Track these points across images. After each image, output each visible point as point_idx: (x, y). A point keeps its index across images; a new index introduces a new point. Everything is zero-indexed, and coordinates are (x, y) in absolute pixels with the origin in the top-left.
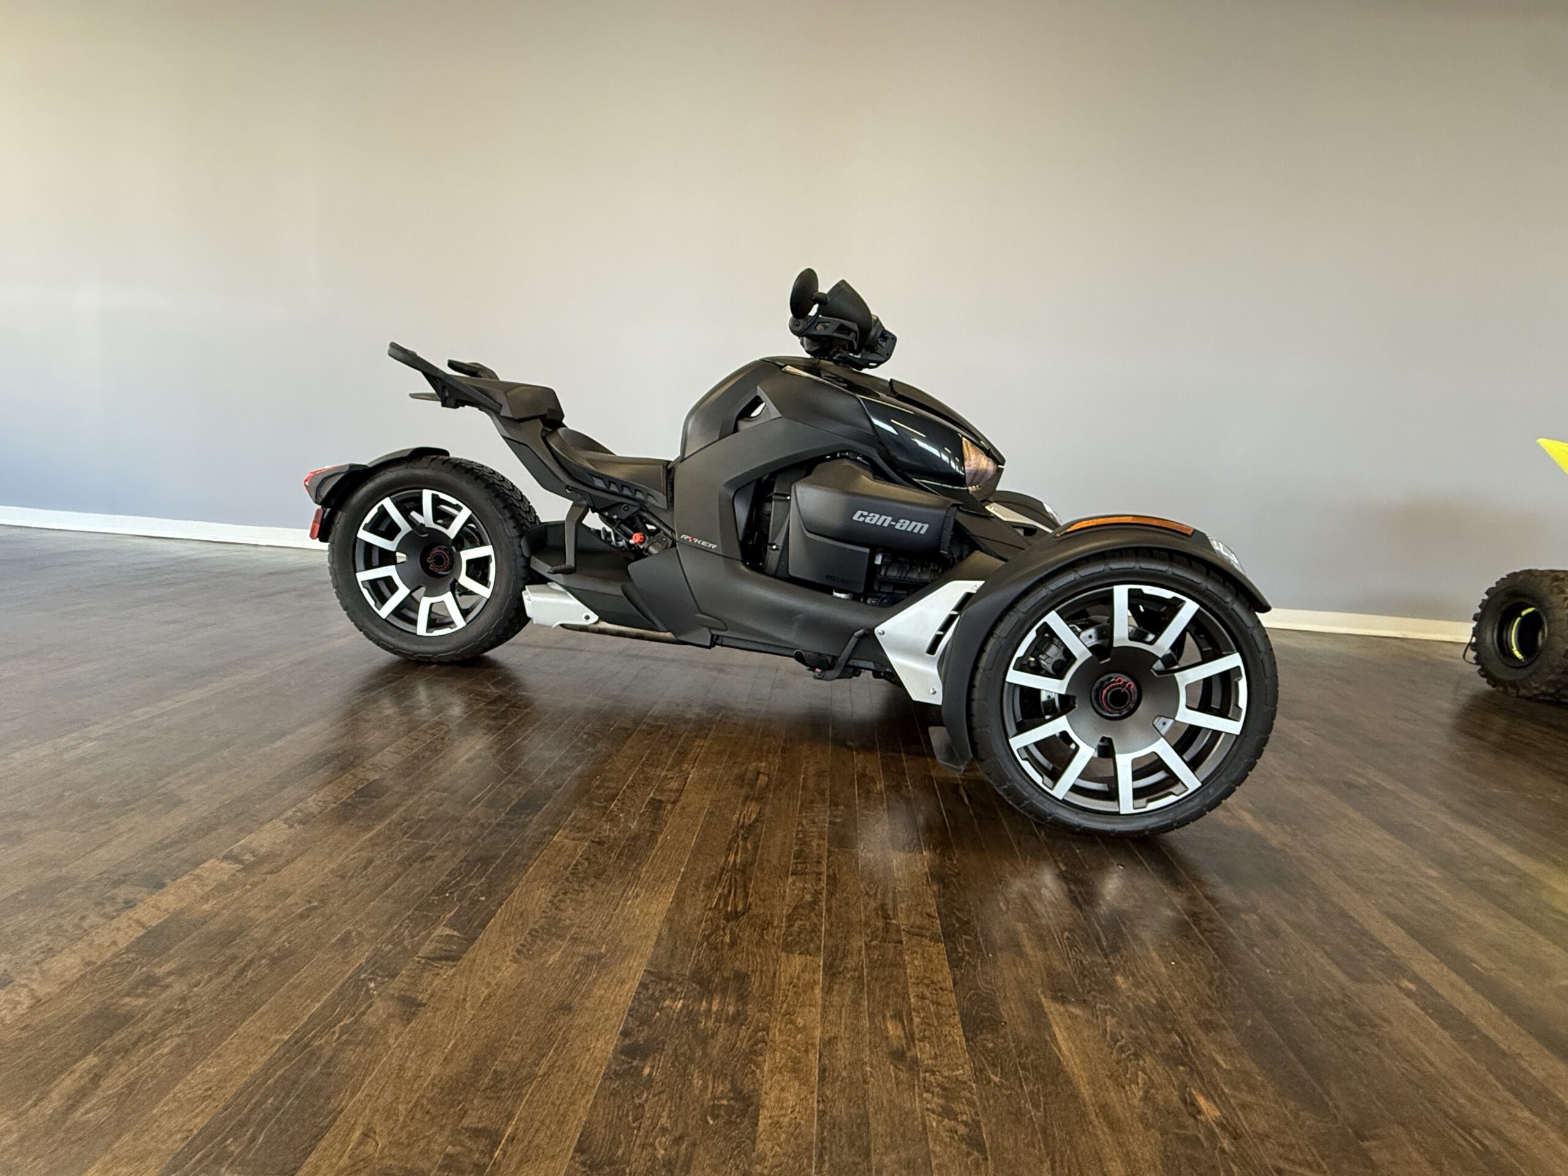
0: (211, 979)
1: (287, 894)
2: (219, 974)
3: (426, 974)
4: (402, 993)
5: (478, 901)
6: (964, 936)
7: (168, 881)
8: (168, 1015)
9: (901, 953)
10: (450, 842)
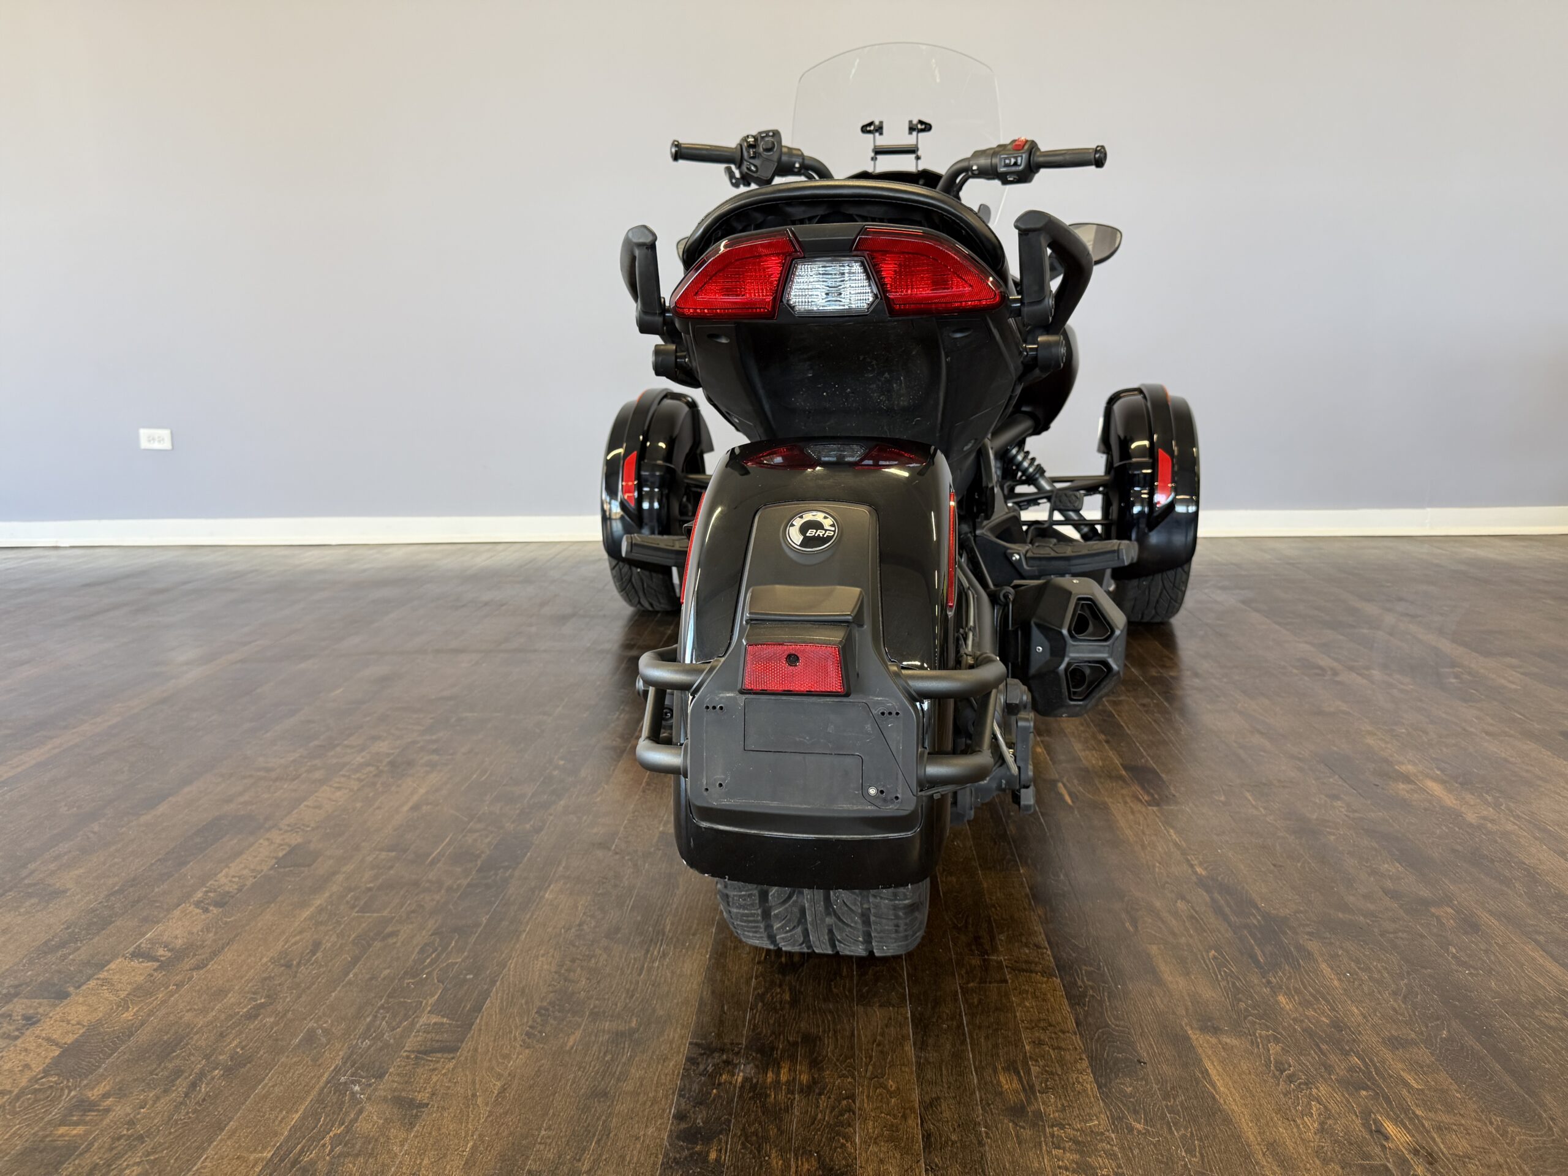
0: (157, 1098)
1: (222, 993)
2: (166, 1091)
3: (420, 1070)
4: (396, 1094)
5: (465, 980)
6: (1084, 968)
7: (71, 989)
8: (117, 1144)
9: (1007, 995)
10: (413, 912)
